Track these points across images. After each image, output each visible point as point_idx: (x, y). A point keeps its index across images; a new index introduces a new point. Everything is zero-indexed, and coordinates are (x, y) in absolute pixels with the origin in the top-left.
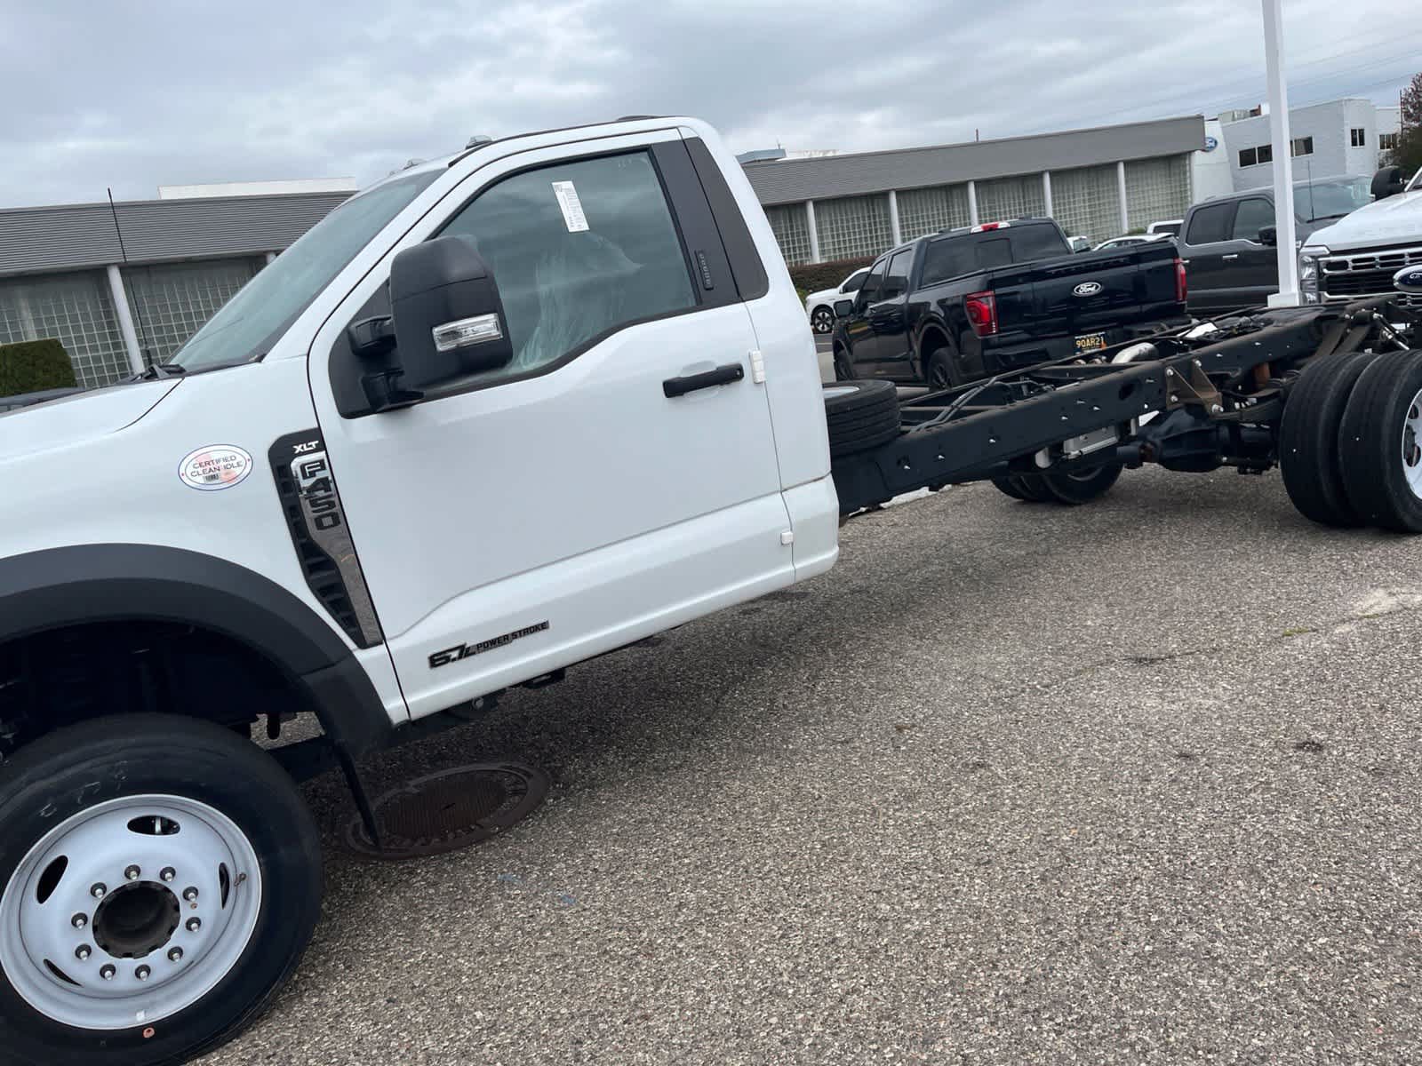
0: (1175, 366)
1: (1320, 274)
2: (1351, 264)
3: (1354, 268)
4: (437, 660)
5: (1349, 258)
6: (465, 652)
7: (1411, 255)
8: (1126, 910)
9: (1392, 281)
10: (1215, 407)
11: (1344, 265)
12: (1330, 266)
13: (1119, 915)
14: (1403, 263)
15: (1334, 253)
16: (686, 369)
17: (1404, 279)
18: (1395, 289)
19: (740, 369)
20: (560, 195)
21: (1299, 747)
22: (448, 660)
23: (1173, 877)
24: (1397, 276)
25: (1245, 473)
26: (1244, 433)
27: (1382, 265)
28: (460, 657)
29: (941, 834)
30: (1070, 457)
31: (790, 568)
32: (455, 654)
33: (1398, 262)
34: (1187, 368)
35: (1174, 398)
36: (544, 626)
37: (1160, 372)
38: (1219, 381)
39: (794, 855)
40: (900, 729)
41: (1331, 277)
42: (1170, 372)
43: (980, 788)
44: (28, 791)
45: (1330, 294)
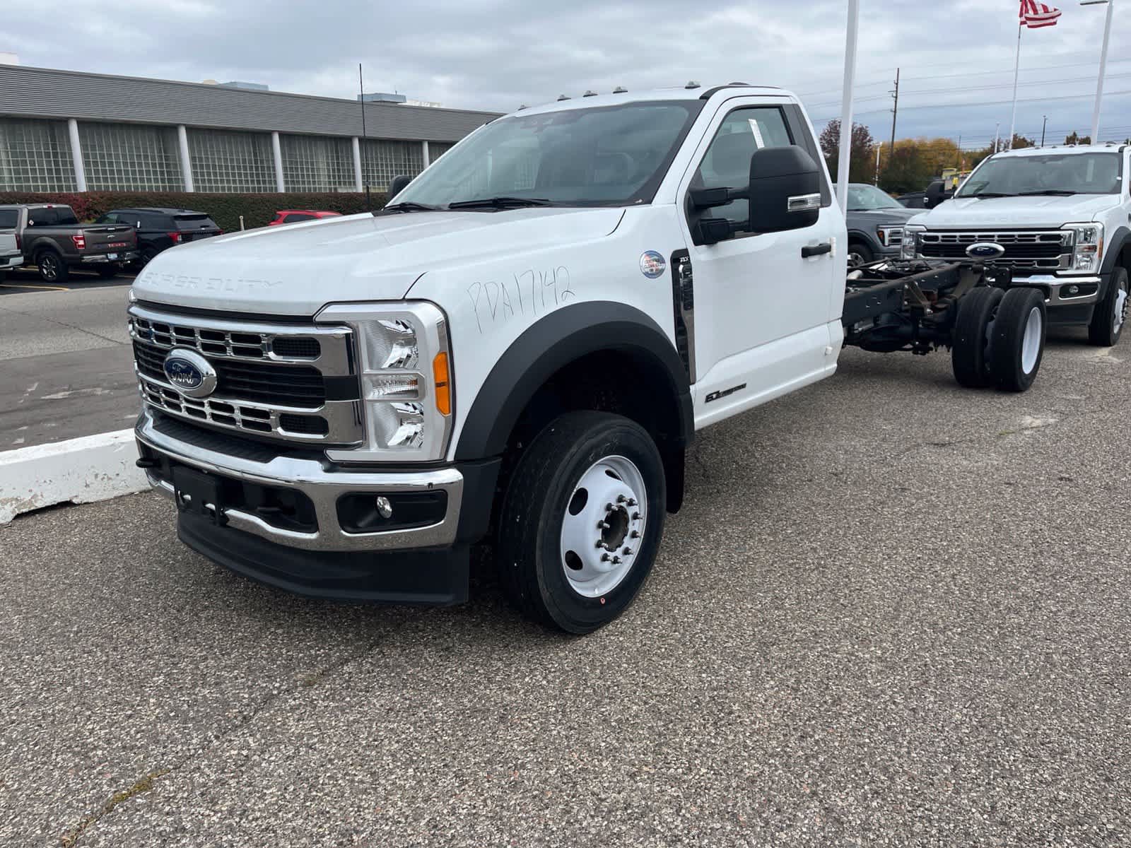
0: (908, 284)
1: (918, 243)
2: (940, 238)
3: (942, 241)
4: (709, 398)
5: (940, 234)
6: (719, 395)
7: (979, 236)
8: (1048, 540)
9: (965, 250)
10: (928, 310)
11: (936, 238)
12: (926, 238)
13: (1048, 542)
14: (973, 241)
15: (929, 231)
16: (811, 242)
17: (974, 251)
18: (966, 256)
19: (830, 247)
20: (753, 127)
21: (1061, 479)
22: (713, 399)
23: (1057, 528)
24: (969, 248)
25: (917, 354)
26: (920, 331)
27: (960, 241)
28: (717, 398)
29: (919, 516)
30: (856, 332)
31: (822, 370)
32: (714, 396)
33: (971, 240)
34: (911, 284)
35: (906, 303)
36: (743, 386)
37: (901, 287)
38: (928, 295)
39: (849, 527)
40: (836, 475)
41: (926, 245)
42: (906, 286)
43: (917, 499)
44: (587, 444)
45: (924, 255)
